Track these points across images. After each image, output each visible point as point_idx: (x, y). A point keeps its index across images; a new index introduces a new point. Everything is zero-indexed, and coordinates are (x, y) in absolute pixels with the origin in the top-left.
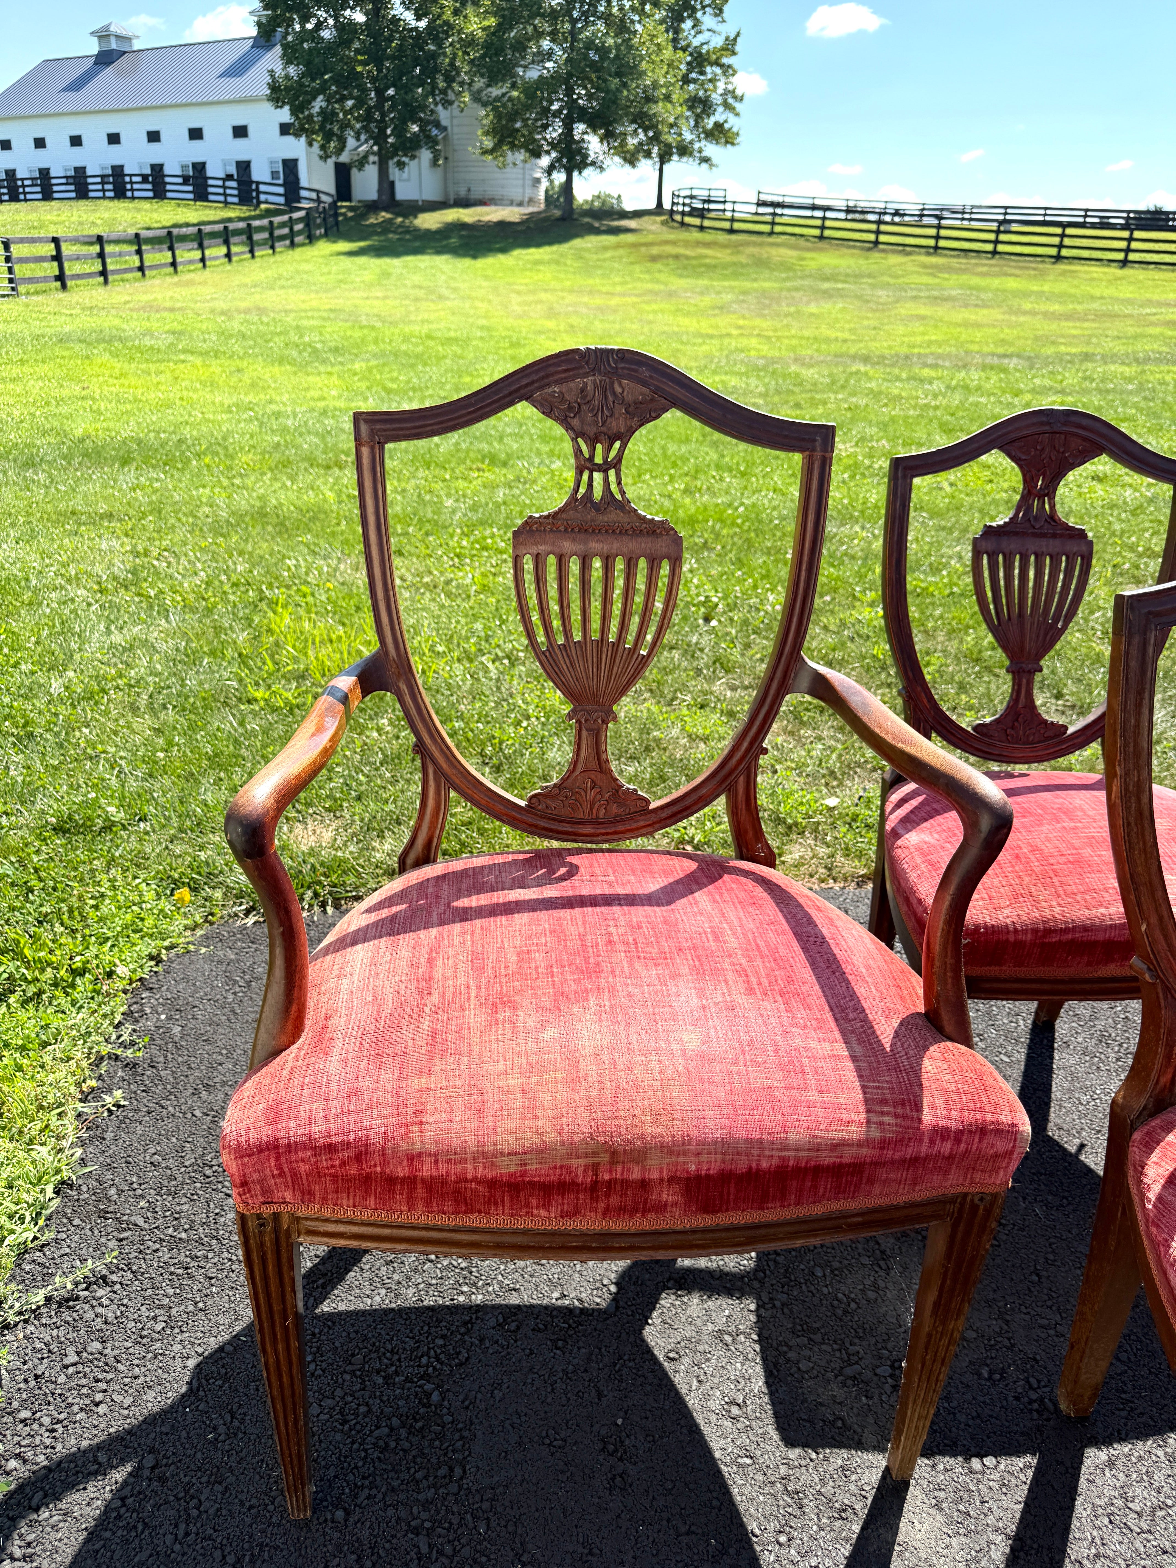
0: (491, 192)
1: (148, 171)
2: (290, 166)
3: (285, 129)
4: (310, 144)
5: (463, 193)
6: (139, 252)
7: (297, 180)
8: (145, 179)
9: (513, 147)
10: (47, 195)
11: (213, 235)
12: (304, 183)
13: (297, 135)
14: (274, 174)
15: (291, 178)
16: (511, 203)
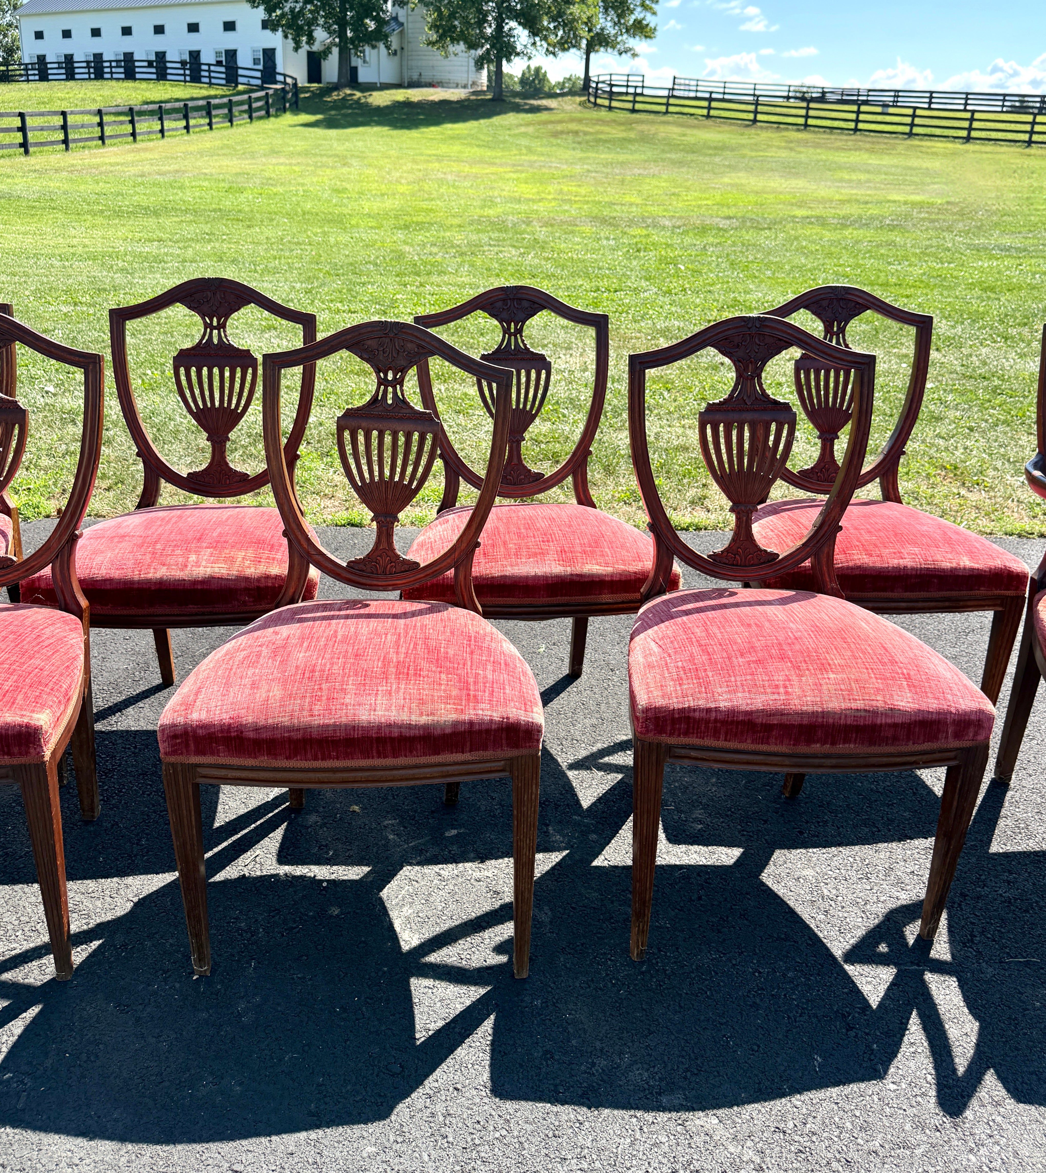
0: (439, 76)
1: (153, 58)
2: (269, 54)
3: (265, 25)
4: (286, 37)
5: (415, 77)
6: (132, 122)
7: (274, 66)
8: (150, 64)
9: (453, 40)
10: (71, 76)
11: (198, 109)
12: (279, 69)
13: (274, 30)
14: (256, 61)
15: (270, 63)
16: (457, 86)
